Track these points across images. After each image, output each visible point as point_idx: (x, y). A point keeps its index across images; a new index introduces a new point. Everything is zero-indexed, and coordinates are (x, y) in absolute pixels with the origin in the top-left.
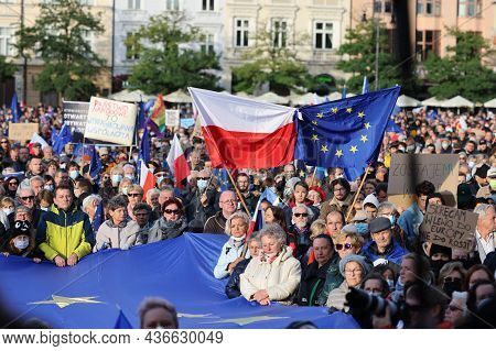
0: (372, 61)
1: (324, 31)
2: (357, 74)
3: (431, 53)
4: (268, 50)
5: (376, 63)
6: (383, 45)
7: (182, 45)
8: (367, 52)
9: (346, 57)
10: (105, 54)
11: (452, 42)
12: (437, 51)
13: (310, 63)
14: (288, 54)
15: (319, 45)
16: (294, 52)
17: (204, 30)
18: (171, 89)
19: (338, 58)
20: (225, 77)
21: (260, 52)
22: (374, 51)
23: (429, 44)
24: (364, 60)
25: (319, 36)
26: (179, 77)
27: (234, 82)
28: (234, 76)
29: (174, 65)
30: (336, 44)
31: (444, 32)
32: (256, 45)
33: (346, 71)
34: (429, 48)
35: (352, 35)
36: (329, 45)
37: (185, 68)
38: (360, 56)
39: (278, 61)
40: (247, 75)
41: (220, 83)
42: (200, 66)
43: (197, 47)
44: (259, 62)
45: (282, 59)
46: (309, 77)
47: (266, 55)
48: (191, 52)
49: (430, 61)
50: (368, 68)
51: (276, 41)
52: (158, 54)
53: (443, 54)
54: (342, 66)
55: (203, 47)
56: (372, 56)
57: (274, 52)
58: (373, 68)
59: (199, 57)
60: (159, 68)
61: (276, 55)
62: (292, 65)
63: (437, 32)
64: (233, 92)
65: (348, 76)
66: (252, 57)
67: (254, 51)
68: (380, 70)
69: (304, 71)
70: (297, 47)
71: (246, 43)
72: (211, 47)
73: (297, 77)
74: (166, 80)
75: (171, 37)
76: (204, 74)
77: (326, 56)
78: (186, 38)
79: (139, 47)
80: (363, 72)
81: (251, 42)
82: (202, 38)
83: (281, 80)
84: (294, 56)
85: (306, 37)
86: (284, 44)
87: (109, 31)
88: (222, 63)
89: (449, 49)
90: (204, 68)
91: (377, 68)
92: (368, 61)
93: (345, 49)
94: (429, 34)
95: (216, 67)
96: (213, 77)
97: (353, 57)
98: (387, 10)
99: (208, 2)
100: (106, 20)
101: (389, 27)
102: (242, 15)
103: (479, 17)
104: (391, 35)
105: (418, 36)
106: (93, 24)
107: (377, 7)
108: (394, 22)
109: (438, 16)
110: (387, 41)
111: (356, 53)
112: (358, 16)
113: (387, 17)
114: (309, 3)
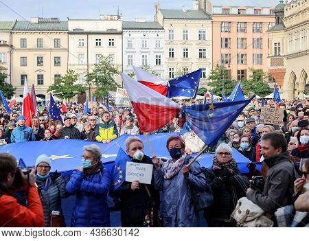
0: (221, 82)
1: (202, 71)
2: (216, 87)
3: (244, 78)
5: (223, 83)
8: (219, 79)
9: (211, 81)
10: (120, 83)
11: (252, 74)
12: (246, 78)
17: (157, 72)
19: (208, 81)
22: (222, 78)
30: (207, 76)
31: (248, 70)
33: (211, 86)
34: (242, 76)
35: (213, 73)
36: (205, 77)
38: (216, 80)
53: (248, 78)
54: (209, 84)
56: (221, 80)
58: (221, 85)
63: (246, 70)
65: (212, 88)
71: (173, 76)
77: (203, 81)
80: (218, 86)
89: (250, 77)
91: (223, 85)
92: (219, 82)
93: (211, 78)
94: (242, 71)
97: (214, 81)
98: (227, 62)
99: (158, 62)
100: (119, 70)
101: (228, 69)
102: (171, 66)
103: (261, 64)
104: (228, 73)
105: (238, 72)
106: (115, 71)
107: (223, 62)
108: (229, 67)
109: (246, 64)
110: (227, 74)
111: (215, 79)
112: (215, 65)
113: (227, 65)
114: (197, 61)
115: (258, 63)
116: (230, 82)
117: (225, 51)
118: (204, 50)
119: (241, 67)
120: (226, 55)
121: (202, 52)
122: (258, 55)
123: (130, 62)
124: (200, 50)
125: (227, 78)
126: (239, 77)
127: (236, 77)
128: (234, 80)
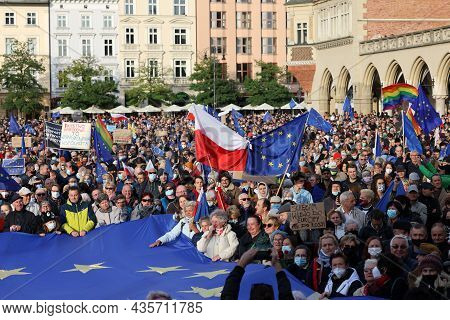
0: (212, 83)
1: (180, 66)
2: (202, 92)
3: (247, 77)
4: (147, 79)
5: (214, 84)
6: (218, 74)
7: (93, 78)
8: (208, 78)
9: (195, 81)
10: (46, 85)
11: (259, 70)
12: (250, 77)
13: (173, 86)
14: (159, 81)
15: (178, 75)
16: (163, 80)
17: (107, 68)
18: (88, 105)
19: (190, 82)
20: (121, 97)
21: (142, 80)
22: (212, 77)
23: (245, 71)
24: (206, 83)
25: (178, 69)
26: (93, 97)
27: (127, 100)
28: (126, 96)
29: (90, 90)
30: (188, 74)
31: (254, 64)
32: (140, 76)
33: (195, 90)
34: (245, 74)
35: (198, 67)
36: (184, 74)
37: (97, 92)
38: (204, 80)
39: (153, 85)
40: (135, 95)
41: (118, 101)
42: (105, 90)
43: (103, 79)
44: (142, 86)
45: (156, 84)
46: (172, 94)
47: (146, 82)
48: (100, 82)
49: (246, 82)
50: (209, 88)
51: (152, 73)
52: (80, 83)
53: (254, 77)
54: (193, 87)
55: (106, 79)
56: (211, 80)
57: (150, 80)
58: (212, 88)
59: (105, 85)
60: (81, 92)
61: (152, 82)
62: (162, 88)
63: (250, 64)
64: (126, 106)
65: (196, 93)
66: (137, 84)
67: (138, 80)
68: (216, 89)
69: (170, 91)
70: (164, 76)
71: (133, 75)
72: (111, 78)
73: (165, 95)
74: (85, 100)
75: (87, 73)
76: (108, 95)
77: (182, 81)
78: (96, 73)
79: (67, 80)
80: (206, 90)
81: (136, 75)
82: (106, 73)
83: (156, 97)
84: (163, 82)
85: (170, 70)
86: (156, 75)
87: (48, 71)
88: (119, 88)
89: (257, 74)
90: (108, 91)
91: (214, 88)
92: (209, 84)
93: (194, 76)
94: (245, 65)
95: (116, 91)
96: (113, 97)
97: (199, 81)
98: (220, 52)
99: (108, 51)
100: (45, 64)
101: (221, 62)
102: (130, 57)
103: (275, 54)
104: (222, 67)
105: (238, 66)
106: (38, 67)
107: (212, 50)
108: (224, 59)
109: (250, 54)
110: (219, 71)
111: (201, 79)
112: (202, 56)
113: (220, 57)
114: (171, 49)
115: (269, 52)
116: (226, 83)
117: (217, 33)
118: (183, 31)
119: (242, 59)
120: (219, 39)
121: (180, 34)
122: (269, 39)
123: (63, 50)
124: (177, 31)
125: (220, 77)
126: (238, 75)
127: (235, 75)
128: (231, 81)
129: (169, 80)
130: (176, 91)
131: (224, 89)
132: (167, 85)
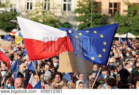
0: (89, 16)
1: (67, 3)
2: (82, 22)
3: (116, 13)
4: (42, 11)
5: (91, 17)
6: (94, 9)
8: (87, 12)
9: (77, 15)
12: (119, 12)
13: (60, 17)
14: (50, 13)
15: (65, 9)
16: (53, 12)
19: (73, 15)
21: (38, 12)
22: (90, 12)
23: (115, 8)
24: (85, 16)
25: (65, 5)
31: (122, 3)
32: (36, 9)
33: (77, 21)
34: (115, 10)
35: (80, 5)
36: (69, 9)
37: (3, 19)
38: (84, 14)
39: (46, 16)
42: (10, 18)
43: (9, 10)
44: (37, 17)
45: (48, 16)
46: (60, 24)
47: (40, 13)
49: (116, 16)
50: (88, 20)
51: (45, 7)
53: (122, 13)
55: (11, 10)
56: (89, 14)
57: (44, 12)
58: (90, 20)
59: (10, 15)
61: (45, 13)
62: (53, 18)
63: (119, 3)
65: (78, 23)
66: (34, 15)
67: (35, 12)
68: (93, 21)
69: (58, 21)
70: (55, 10)
71: (31, 8)
72: (15, 10)
73: (55, 24)
76: (12, 22)
77: (67, 13)
78: (4, 6)
80: (85, 21)
81: (34, 8)
82: (11, 6)
84: (53, 14)
85: (59, 5)
86: (49, 9)
89: (124, 11)
90: (12, 19)
91: (91, 20)
92: (87, 17)
93: (77, 11)
94: (116, 4)
97: (80, 15)
101: (98, 1)
104: (98, 5)
111: (82, 13)
116: (100, 17)
125: (96, 12)
126: (110, 11)
127: (108, 11)
128: (104, 15)
129: (58, 13)
130: (63, 21)
131: (99, 21)
132: (56, 16)
